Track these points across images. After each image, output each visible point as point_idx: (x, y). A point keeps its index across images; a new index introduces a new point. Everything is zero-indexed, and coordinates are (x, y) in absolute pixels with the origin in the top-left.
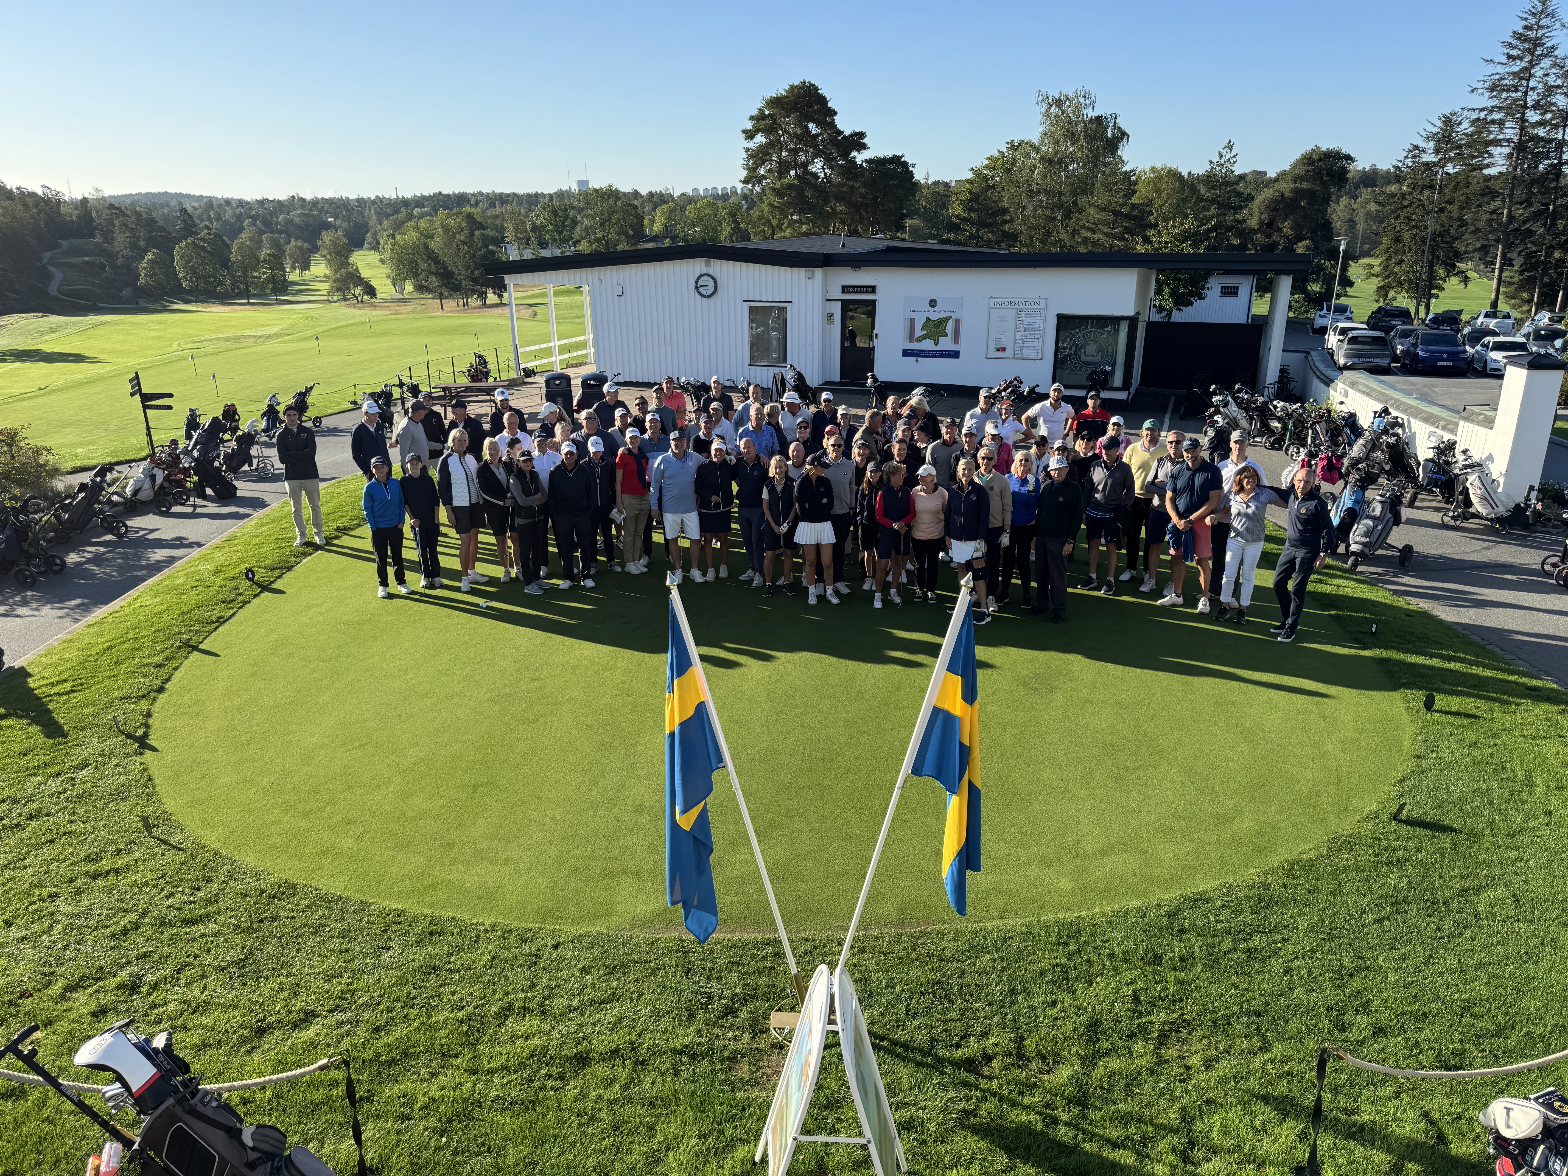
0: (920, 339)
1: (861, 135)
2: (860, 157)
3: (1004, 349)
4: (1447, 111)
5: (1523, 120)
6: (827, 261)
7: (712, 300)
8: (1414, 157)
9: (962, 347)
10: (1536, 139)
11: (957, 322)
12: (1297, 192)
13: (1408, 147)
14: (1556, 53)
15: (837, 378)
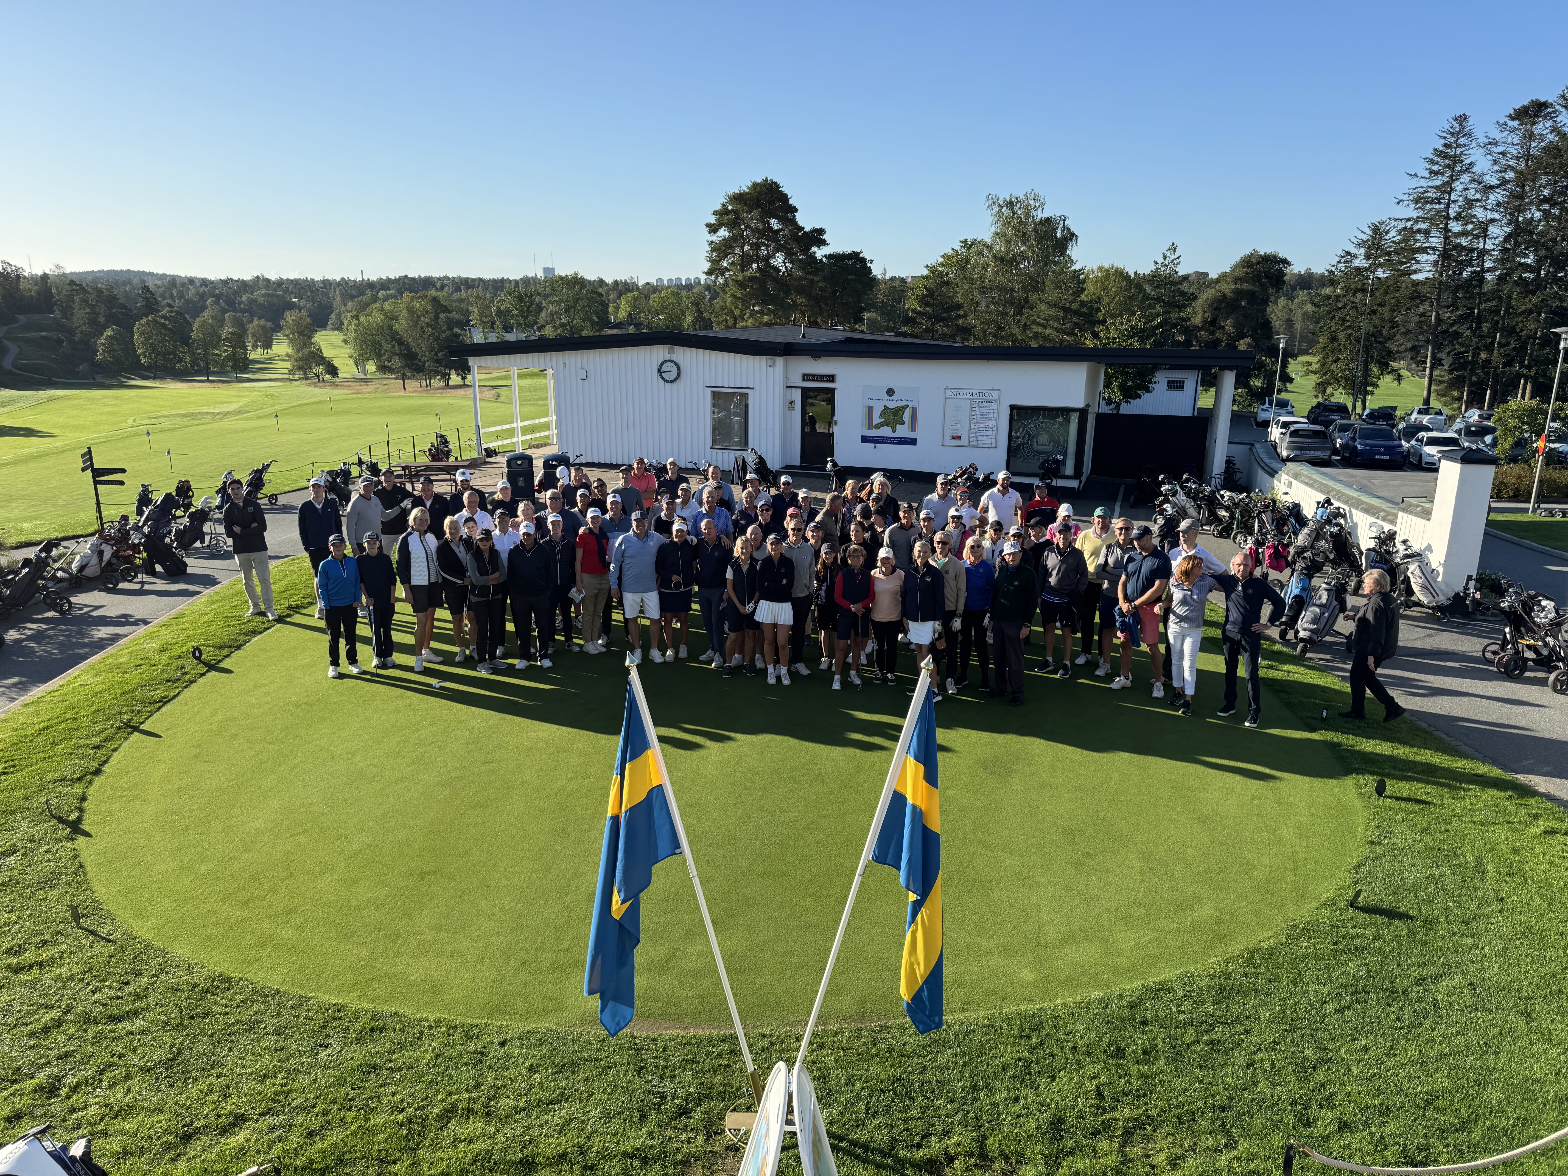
0: (878, 426)
1: (821, 231)
2: (820, 253)
3: (959, 438)
4: (1376, 220)
5: (1446, 230)
6: (787, 350)
7: (675, 385)
8: (1346, 262)
9: (918, 435)
10: (1459, 247)
11: (914, 410)
12: (1237, 292)
13: (1340, 252)
14: (1474, 170)
15: (798, 462)
